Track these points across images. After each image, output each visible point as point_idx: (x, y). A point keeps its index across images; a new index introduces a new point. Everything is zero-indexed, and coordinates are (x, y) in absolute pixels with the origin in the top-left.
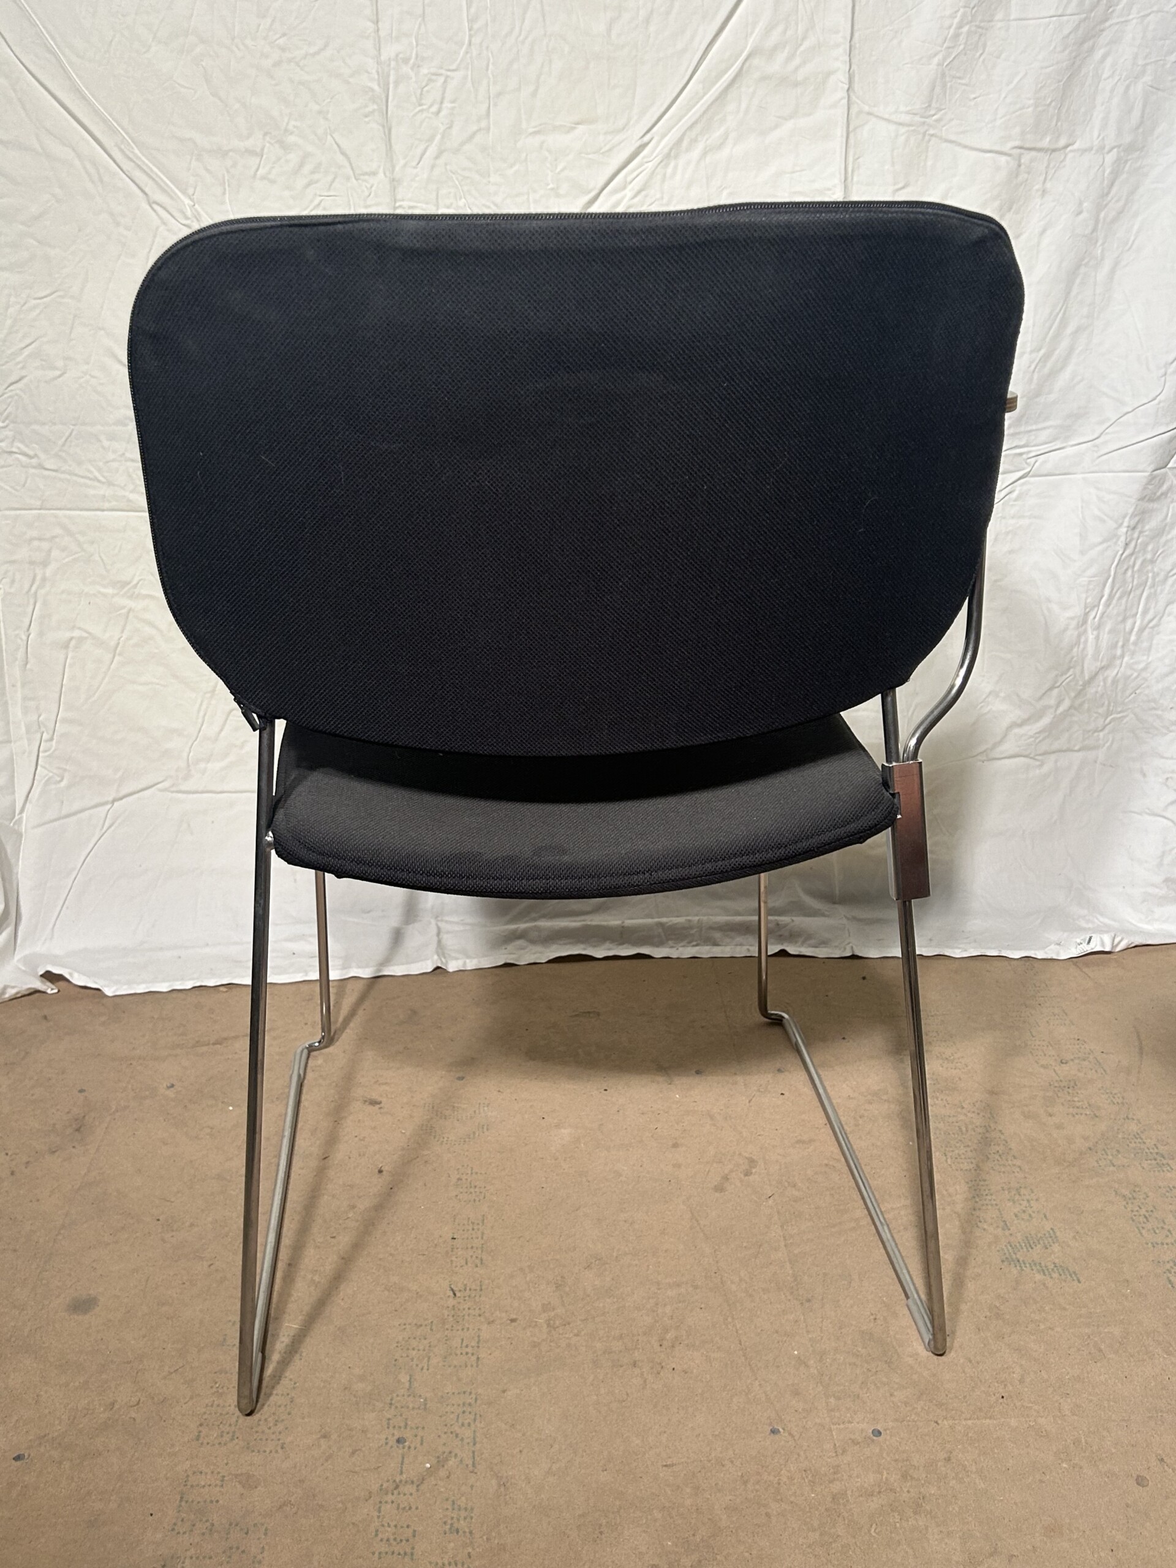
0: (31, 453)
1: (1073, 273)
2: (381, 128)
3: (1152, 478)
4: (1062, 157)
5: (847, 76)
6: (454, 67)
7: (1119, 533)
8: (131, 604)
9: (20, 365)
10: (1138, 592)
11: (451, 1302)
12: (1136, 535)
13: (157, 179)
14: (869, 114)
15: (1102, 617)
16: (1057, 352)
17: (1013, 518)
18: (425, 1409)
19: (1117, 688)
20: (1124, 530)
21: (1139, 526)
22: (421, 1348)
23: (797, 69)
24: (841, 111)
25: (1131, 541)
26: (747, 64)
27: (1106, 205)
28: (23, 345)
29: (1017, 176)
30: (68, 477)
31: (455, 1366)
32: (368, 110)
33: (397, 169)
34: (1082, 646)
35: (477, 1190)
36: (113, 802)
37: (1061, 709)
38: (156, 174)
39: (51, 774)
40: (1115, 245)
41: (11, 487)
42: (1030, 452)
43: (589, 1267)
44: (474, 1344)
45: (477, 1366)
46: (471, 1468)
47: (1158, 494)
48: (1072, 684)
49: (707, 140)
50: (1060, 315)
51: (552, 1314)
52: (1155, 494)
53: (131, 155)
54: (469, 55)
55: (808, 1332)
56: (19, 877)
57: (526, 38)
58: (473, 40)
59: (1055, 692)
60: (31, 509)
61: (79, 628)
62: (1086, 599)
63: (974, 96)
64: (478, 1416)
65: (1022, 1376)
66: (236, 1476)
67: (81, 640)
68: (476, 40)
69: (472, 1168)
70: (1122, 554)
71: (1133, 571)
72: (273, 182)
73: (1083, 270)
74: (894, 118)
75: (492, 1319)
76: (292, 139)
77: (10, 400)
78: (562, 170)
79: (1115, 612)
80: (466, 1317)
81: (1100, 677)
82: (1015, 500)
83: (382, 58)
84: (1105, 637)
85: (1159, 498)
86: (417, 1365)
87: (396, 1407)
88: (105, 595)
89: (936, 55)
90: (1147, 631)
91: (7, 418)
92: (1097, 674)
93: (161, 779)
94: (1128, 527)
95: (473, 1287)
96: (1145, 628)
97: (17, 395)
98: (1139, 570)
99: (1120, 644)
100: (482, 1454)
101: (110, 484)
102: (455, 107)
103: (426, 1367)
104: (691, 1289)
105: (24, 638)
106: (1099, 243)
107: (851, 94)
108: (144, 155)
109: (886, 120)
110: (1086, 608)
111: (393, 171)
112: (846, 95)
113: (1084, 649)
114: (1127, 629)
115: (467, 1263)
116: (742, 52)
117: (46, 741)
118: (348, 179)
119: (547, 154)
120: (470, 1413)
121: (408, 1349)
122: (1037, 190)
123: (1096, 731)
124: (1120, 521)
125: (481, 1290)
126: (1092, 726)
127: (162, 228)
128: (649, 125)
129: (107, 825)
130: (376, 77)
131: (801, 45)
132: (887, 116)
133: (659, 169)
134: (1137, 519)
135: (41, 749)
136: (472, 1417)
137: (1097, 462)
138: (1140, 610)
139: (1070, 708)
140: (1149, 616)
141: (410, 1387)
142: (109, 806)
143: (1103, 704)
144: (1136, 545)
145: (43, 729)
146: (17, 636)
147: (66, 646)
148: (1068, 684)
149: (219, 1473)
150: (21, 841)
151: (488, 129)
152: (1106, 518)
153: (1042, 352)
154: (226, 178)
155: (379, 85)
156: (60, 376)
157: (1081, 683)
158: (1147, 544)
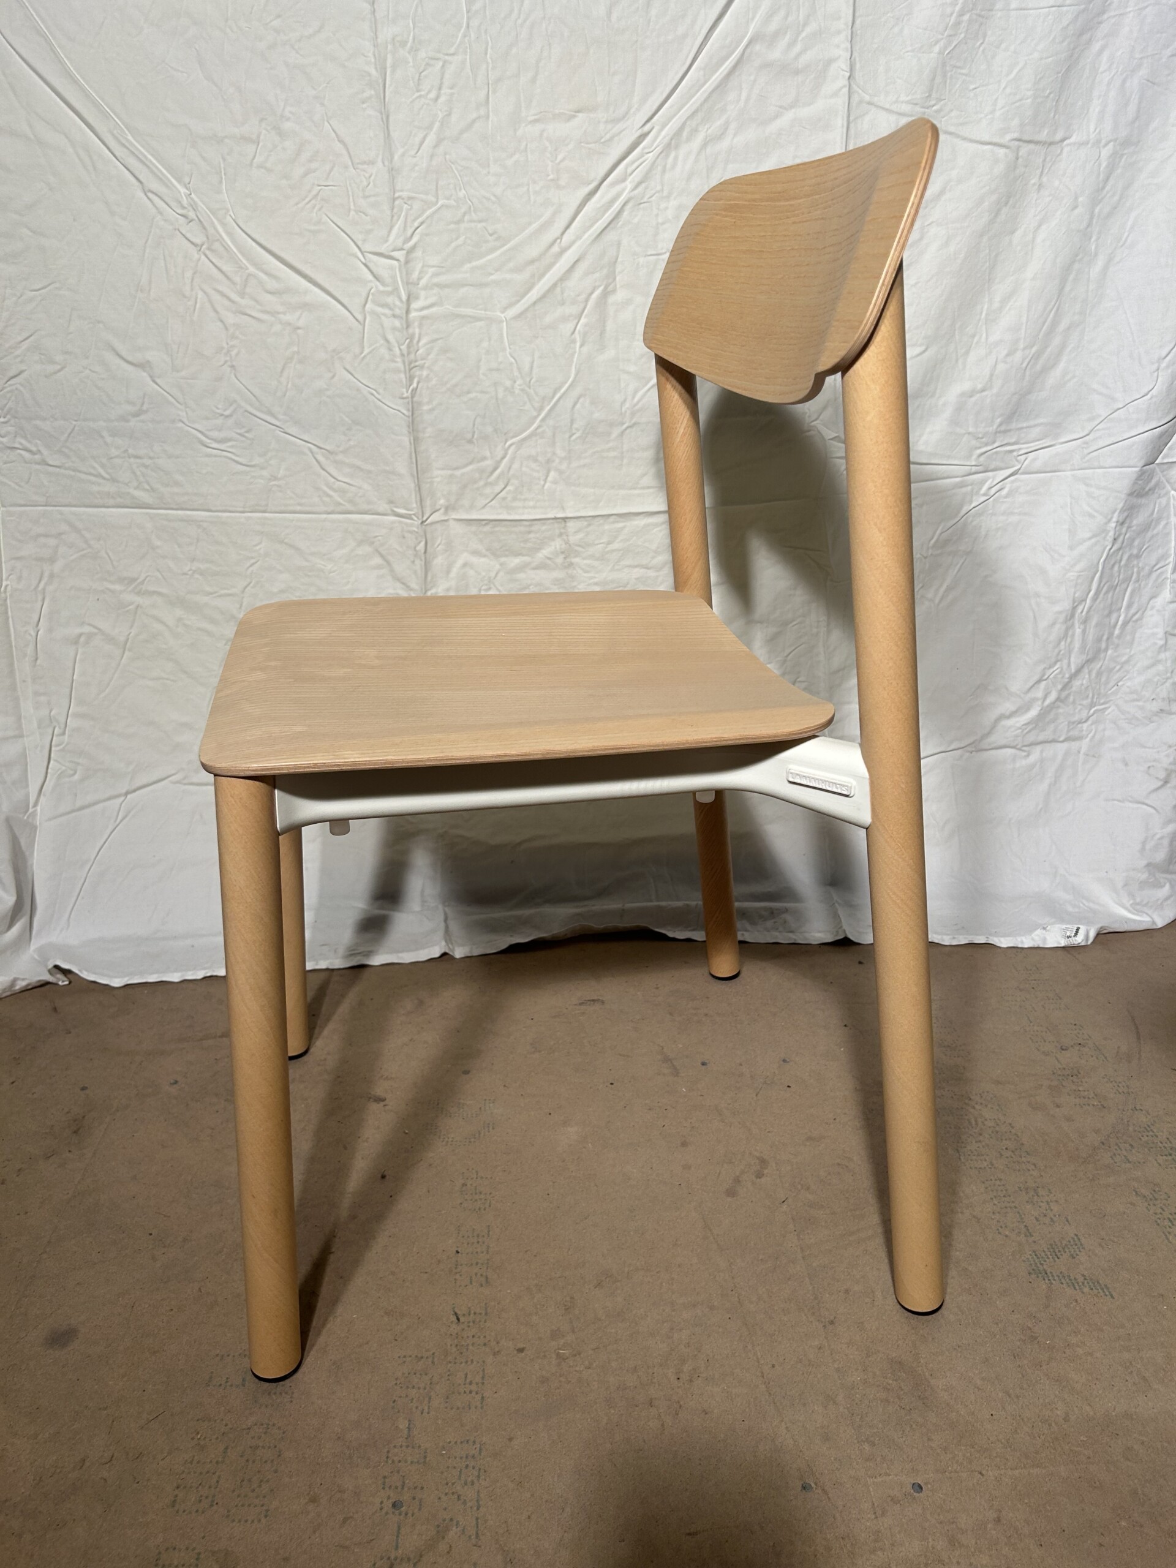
0: (34, 449)
1: (1067, 269)
2: (379, 114)
3: (1141, 475)
4: (1059, 151)
5: (849, 62)
6: (452, 50)
7: (1108, 528)
8: (139, 600)
9: (19, 359)
10: (1124, 586)
11: (455, 1328)
12: (1124, 530)
13: (151, 166)
14: (869, 103)
15: (1088, 612)
16: (1049, 350)
17: (1003, 514)
18: (425, 1462)
19: (1100, 679)
20: (1113, 525)
21: (1128, 521)
22: (422, 1385)
23: (799, 55)
24: (841, 102)
25: (1119, 535)
26: (748, 51)
27: (1102, 199)
28: (20, 338)
29: (1015, 168)
30: (72, 473)
31: (458, 1408)
32: (366, 95)
33: (396, 157)
34: (1069, 640)
35: (482, 1196)
36: (127, 794)
37: (1047, 702)
38: (151, 161)
39: (64, 768)
40: (1109, 242)
41: (16, 483)
42: (1020, 449)
43: (599, 1285)
44: (478, 1379)
45: (482, 1408)
46: (474, 1541)
47: (1147, 489)
48: (1060, 676)
49: (707, 130)
50: (1053, 312)
51: (562, 1342)
52: (1144, 489)
53: (124, 142)
54: (467, 38)
55: (834, 1361)
56: (34, 867)
57: (525, 21)
58: (471, 24)
59: (1044, 683)
60: (36, 506)
61: (90, 625)
62: (1075, 593)
63: (972, 87)
64: (482, 1471)
65: (1067, 1414)
66: (213, 1553)
67: (90, 636)
68: (475, 23)
69: (477, 1172)
70: (1111, 549)
71: (1119, 567)
72: (269, 171)
73: (1076, 266)
74: (894, 108)
75: (497, 1350)
76: (287, 126)
77: (8, 395)
78: (562, 161)
79: (1102, 606)
80: (471, 1347)
81: (1086, 670)
82: (1006, 497)
83: (379, 41)
84: (1091, 633)
85: (1147, 493)
86: (417, 1408)
87: (393, 1462)
88: (113, 592)
89: (937, 42)
90: (1131, 623)
91: (8, 412)
92: (1083, 667)
93: (173, 772)
94: (1117, 522)
95: (478, 1311)
96: (1129, 622)
97: (17, 389)
98: (1126, 565)
99: (1105, 637)
100: (486, 1521)
101: (114, 480)
102: (452, 95)
103: (426, 1410)
104: (707, 1310)
105: (33, 634)
106: (1093, 239)
107: (852, 83)
108: (137, 141)
109: (887, 110)
110: (1074, 602)
111: (391, 161)
112: (846, 83)
113: (1071, 642)
114: (1113, 621)
115: (471, 1283)
116: (744, 37)
117: (59, 735)
118: (346, 167)
119: (547, 144)
120: (474, 1468)
121: (408, 1387)
122: (1034, 184)
123: (1080, 723)
124: (1109, 517)
125: (486, 1314)
126: (1076, 718)
127: (159, 217)
128: (650, 114)
129: (120, 817)
130: (373, 60)
131: (802, 31)
132: (887, 106)
133: (659, 160)
134: (1126, 514)
135: (53, 743)
136: (476, 1473)
137: (1087, 458)
138: (1125, 603)
139: (1058, 699)
140: (1133, 611)
141: (409, 1436)
142: (123, 798)
143: (1088, 696)
144: (1123, 542)
145: (55, 724)
146: (26, 632)
147: (76, 642)
148: (1055, 677)
149: (194, 1549)
150: (35, 834)
151: (488, 117)
152: (1096, 514)
153: (1034, 349)
154: (222, 166)
155: (376, 68)
156: (59, 371)
157: (1067, 676)
158: (1133, 540)
